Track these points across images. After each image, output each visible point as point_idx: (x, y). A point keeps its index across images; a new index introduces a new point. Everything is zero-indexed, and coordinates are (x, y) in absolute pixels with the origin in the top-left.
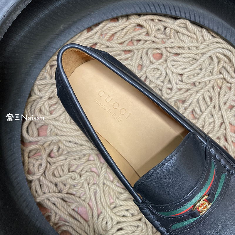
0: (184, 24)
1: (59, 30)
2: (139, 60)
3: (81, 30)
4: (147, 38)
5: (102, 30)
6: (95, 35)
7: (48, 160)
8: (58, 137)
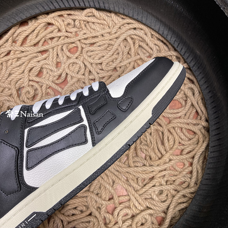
0: (91, 12)
2: (56, 58)
6: (6, 43)
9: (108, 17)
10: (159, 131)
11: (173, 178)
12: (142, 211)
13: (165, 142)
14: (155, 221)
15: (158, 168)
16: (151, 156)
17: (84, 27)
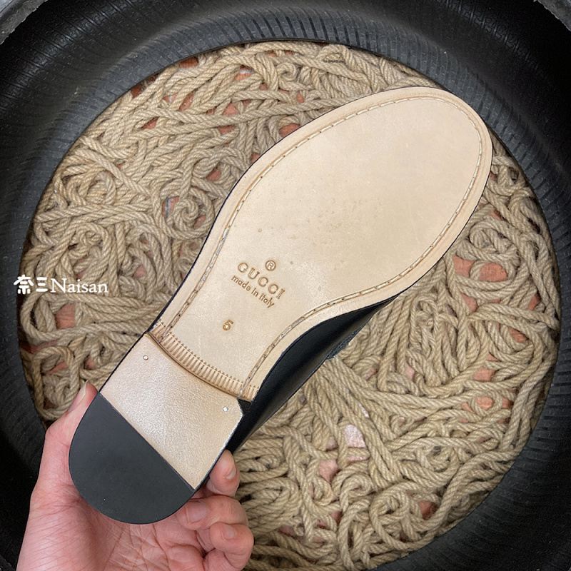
0: (338, 53)
1: (71, 100)
2: (251, 144)
3: (116, 95)
4: (262, 95)
5: (165, 87)
6: (150, 100)
7: (83, 375)
8: (97, 325)
9: (373, 68)
10: (449, 326)
11: (467, 428)
12: (393, 484)
13: (461, 351)
14: (417, 510)
15: (438, 404)
16: (426, 376)
17: (317, 84)
